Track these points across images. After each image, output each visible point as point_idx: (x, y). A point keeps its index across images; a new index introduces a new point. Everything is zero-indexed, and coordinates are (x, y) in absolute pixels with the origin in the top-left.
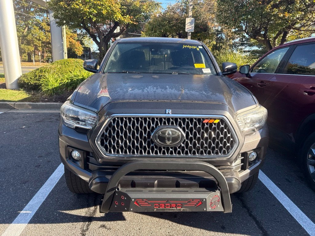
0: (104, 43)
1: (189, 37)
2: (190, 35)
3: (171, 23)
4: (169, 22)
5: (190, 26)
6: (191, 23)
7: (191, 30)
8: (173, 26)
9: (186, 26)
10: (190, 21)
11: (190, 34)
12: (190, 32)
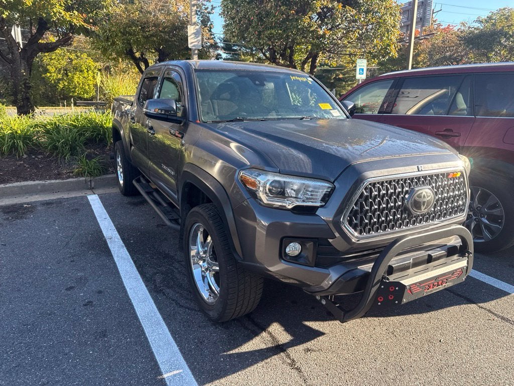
0: (23, 61)
1: (196, 57)
2: (196, 54)
3: (147, 31)
4: (143, 28)
5: (196, 40)
6: (196, 34)
7: (197, 45)
8: (152, 36)
9: (189, 38)
10: (195, 31)
11: (196, 52)
12: (195, 49)
